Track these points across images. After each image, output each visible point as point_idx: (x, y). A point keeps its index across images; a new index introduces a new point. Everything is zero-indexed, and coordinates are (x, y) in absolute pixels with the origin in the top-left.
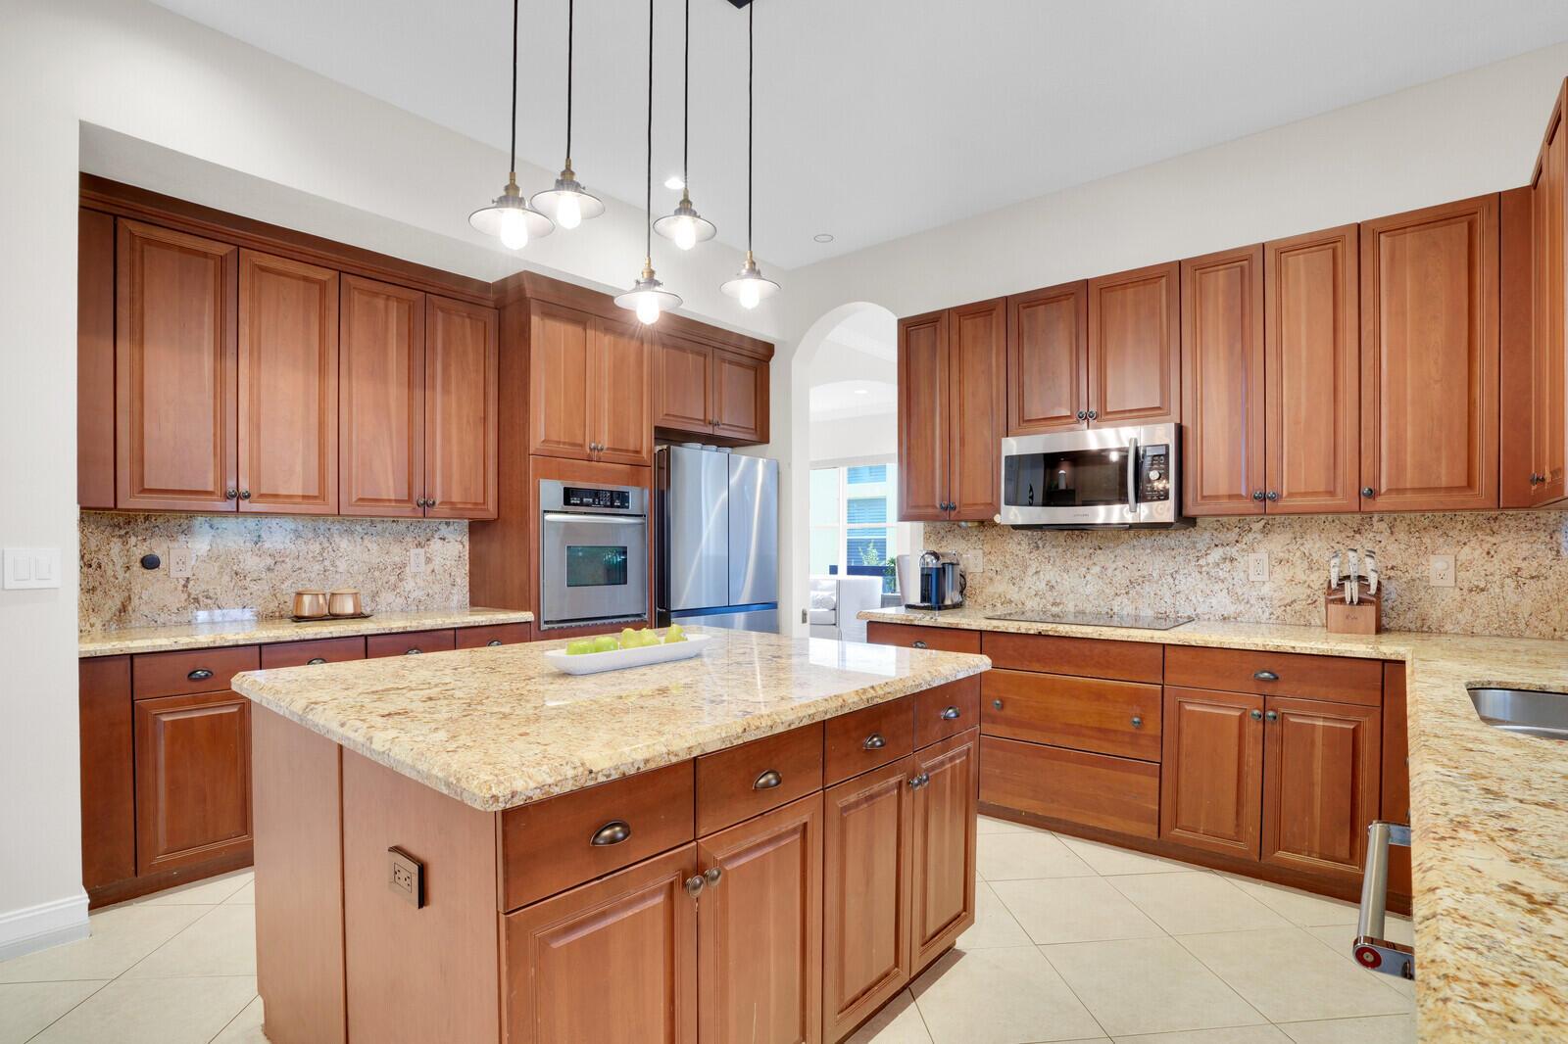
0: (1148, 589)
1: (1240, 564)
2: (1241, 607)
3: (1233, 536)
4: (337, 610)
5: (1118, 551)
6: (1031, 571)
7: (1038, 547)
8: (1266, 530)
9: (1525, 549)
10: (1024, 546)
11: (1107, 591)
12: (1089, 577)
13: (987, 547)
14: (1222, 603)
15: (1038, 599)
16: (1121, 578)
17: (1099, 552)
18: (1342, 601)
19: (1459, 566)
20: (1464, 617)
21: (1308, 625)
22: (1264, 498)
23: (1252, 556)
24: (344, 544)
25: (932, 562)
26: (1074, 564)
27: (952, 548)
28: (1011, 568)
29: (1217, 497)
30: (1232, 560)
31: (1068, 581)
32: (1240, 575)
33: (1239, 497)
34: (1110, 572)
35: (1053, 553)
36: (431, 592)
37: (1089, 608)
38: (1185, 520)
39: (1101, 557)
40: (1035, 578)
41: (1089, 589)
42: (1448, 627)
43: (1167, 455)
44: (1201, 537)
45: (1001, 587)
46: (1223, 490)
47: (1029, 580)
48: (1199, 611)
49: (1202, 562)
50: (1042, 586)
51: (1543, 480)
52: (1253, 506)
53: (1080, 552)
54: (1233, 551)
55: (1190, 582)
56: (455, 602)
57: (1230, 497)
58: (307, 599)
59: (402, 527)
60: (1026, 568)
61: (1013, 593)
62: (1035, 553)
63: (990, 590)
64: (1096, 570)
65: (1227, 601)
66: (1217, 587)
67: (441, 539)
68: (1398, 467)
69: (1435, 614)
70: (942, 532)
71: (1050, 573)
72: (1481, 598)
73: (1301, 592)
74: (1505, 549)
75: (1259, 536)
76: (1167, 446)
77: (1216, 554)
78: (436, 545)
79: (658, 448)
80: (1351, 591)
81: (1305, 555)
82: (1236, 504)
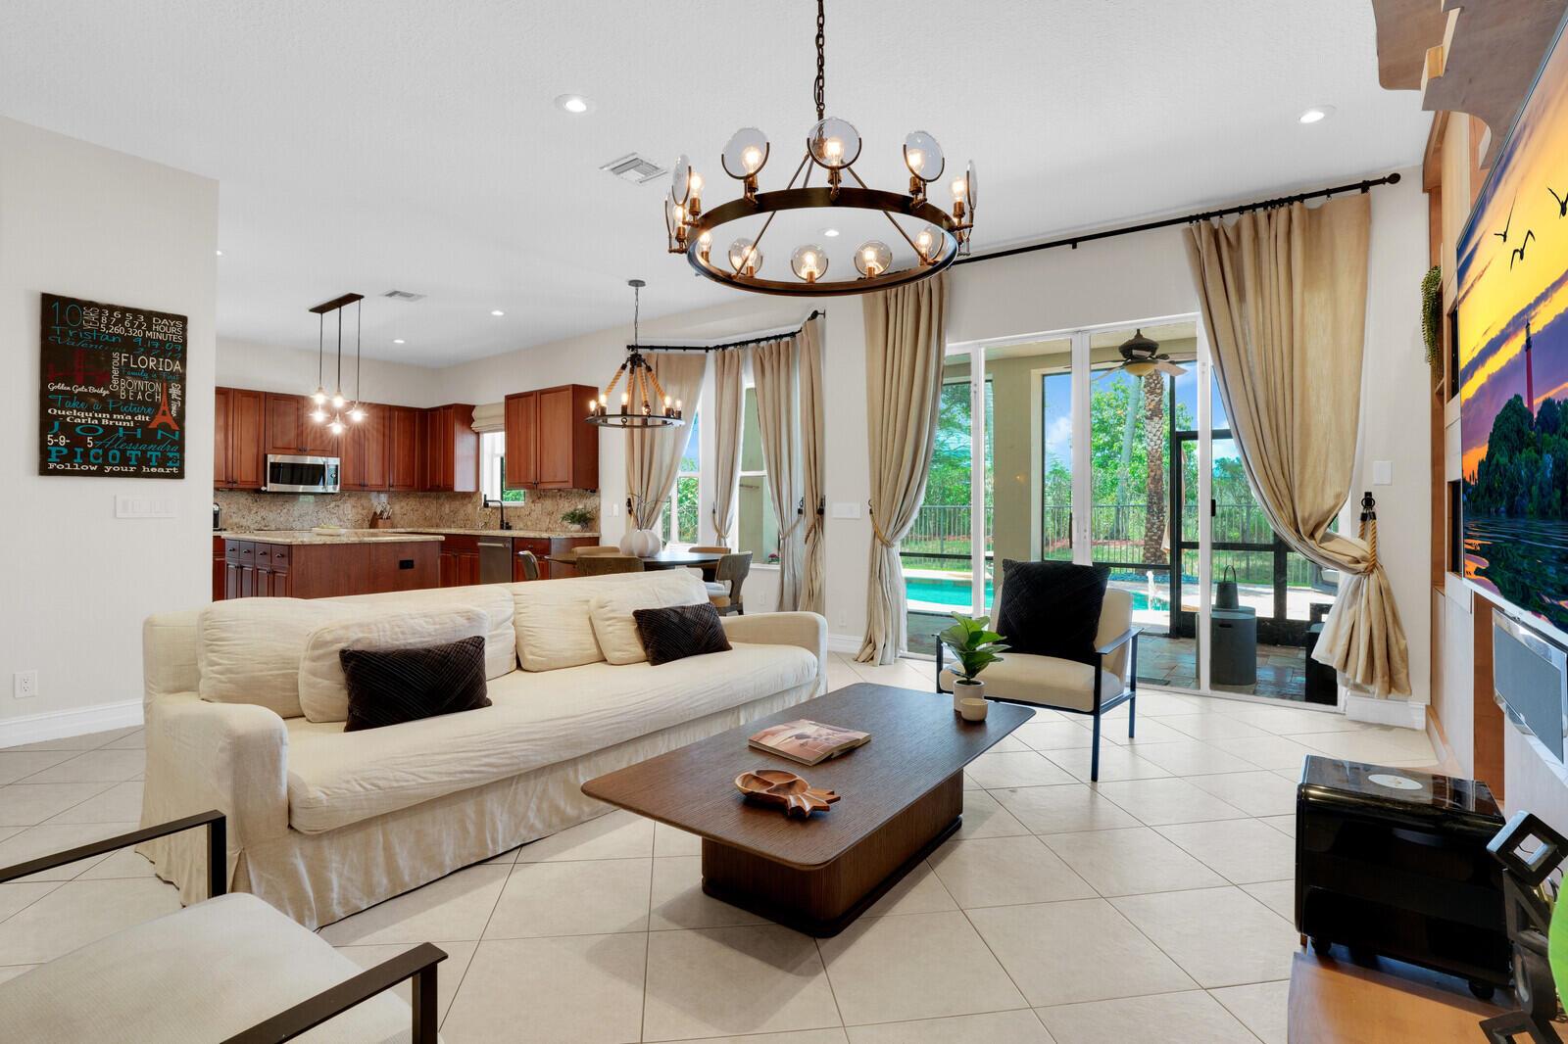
0: (307, 518)
1: (341, 508)
2: (342, 523)
5: (295, 503)
6: (253, 512)
7: (256, 501)
9: (414, 503)
10: (250, 501)
11: (290, 519)
12: (282, 514)
13: (228, 501)
14: (335, 522)
15: (257, 524)
16: (296, 514)
18: (382, 518)
20: (402, 522)
21: (363, 528)
22: (363, 486)
23: (346, 505)
25: (217, 509)
26: (277, 507)
29: (348, 484)
31: (271, 516)
32: (341, 512)
33: (355, 484)
41: (282, 519)
42: (398, 525)
45: (235, 519)
51: (439, 487)
52: (359, 488)
54: (339, 503)
57: (353, 485)
61: (243, 522)
64: (285, 511)
66: (334, 516)
68: (398, 479)
69: (396, 522)
71: (263, 513)
72: (405, 517)
73: (360, 517)
77: (333, 505)
80: (385, 515)
81: (362, 505)
82: (354, 487)
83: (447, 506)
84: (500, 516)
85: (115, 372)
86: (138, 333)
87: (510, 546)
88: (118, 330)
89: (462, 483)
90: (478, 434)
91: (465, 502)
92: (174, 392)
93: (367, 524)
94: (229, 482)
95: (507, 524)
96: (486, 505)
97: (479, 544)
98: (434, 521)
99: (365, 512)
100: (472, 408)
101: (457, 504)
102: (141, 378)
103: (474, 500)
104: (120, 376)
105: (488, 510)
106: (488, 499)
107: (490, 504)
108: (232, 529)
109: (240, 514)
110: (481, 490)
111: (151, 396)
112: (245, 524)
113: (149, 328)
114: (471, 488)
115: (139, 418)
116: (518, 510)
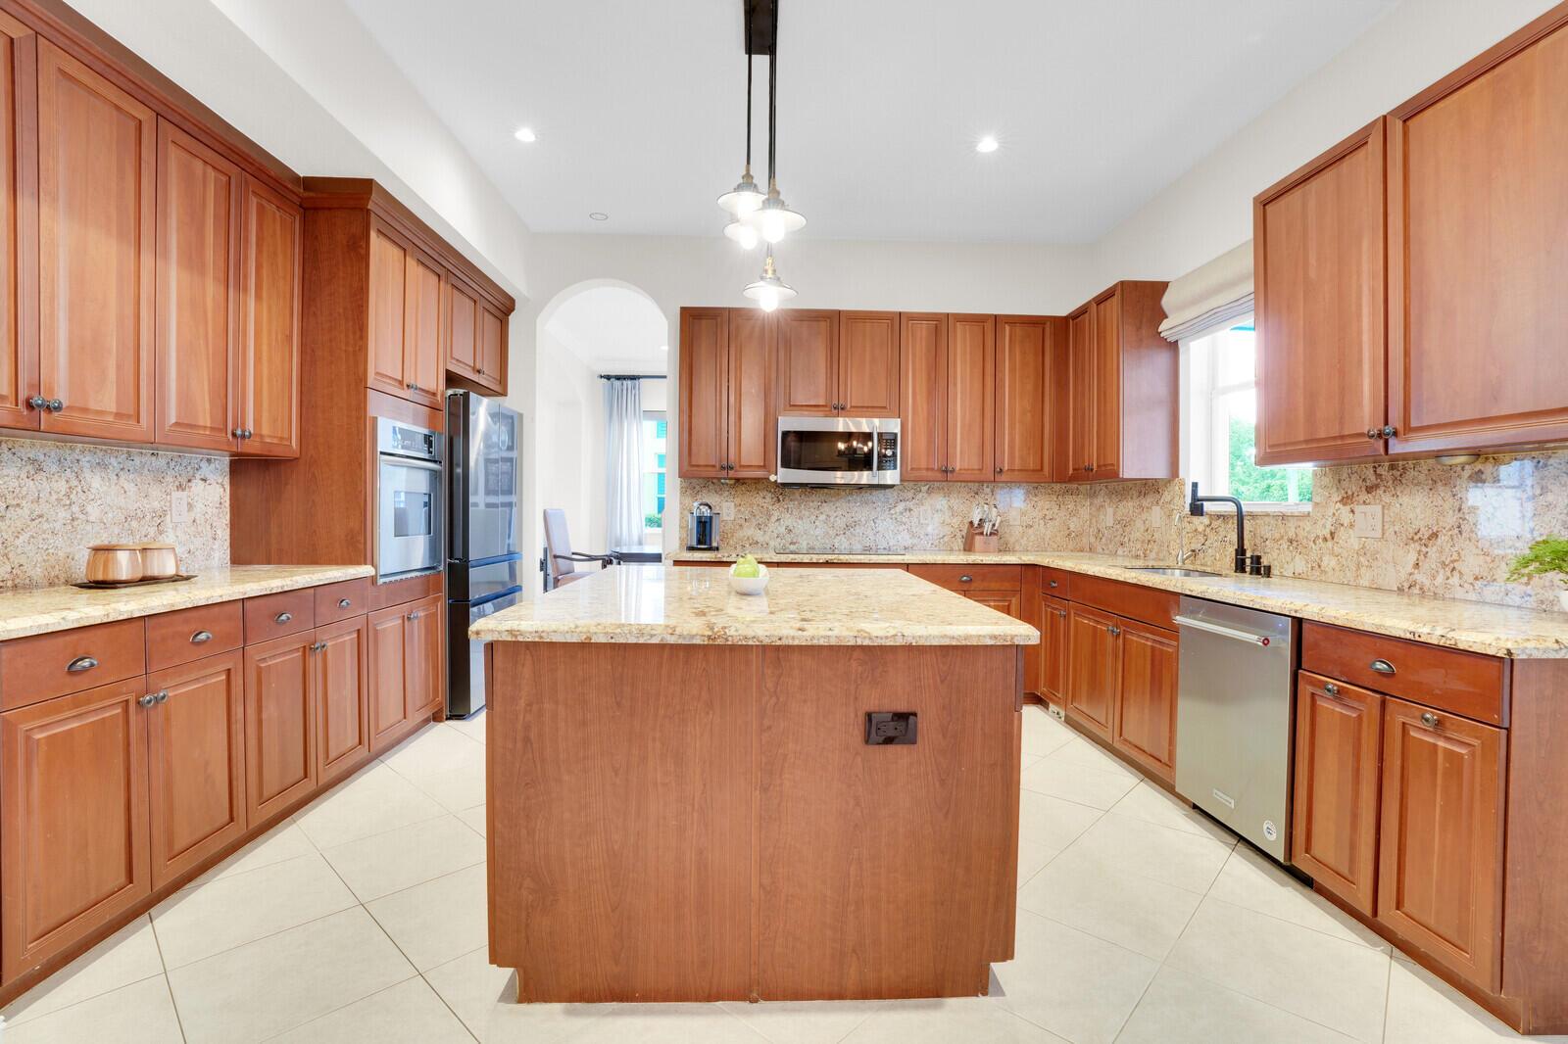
0: (858, 531)
1: (915, 512)
2: (915, 541)
3: (910, 495)
5: (838, 504)
6: (774, 519)
7: (779, 501)
8: (929, 492)
9: (1047, 505)
10: (768, 500)
11: (830, 532)
12: (817, 523)
13: (738, 501)
14: (905, 539)
15: (779, 540)
16: (840, 523)
17: (824, 504)
18: (982, 534)
20: (1024, 542)
21: (952, 550)
22: (946, 471)
23: (922, 508)
24: (96, 481)
26: (807, 513)
27: (713, 499)
28: (758, 517)
29: (920, 469)
30: (910, 510)
31: (801, 526)
33: (932, 469)
34: (832, 519)
35: (791, 505)
36: (192, 548)
37: (818, 545)
39: (826, 508)
40: (777, 524)
41: (818, 532)
42: (1017, 548)
43: (895, 440)
44: (903, 494)
45: (750, 531)
46: (924, 466)
47: (772, 526)
48: (891, 544)
49: (892, 512)
50: (782, 530)
51: (1092, 470)
52: (939, 475)
53: (811, 504)
54: (910, 504)
55: (885, 524)
56: (216, 559)
57: (928, 469)
58: (123, 557)
59: (161, 462)
60: (770, 516)
61: (759, 536)
62: (777, 505)
63: (740, 534)
64: (822, 517)
65: (907, 537)
66: (901, 528)
67: (202, 480)
68: (1011, 458)
69: (1012, 540)
70: (698, 487)
71: (788, 520)
72: (1030, 531)
73: (947, 530)
74: (1040, 504)
75: (925, 495)
76: (896, 434)
77: (901, 507)
78: (197, 486)
79: (450, 392)
80: (987, 528)
82: (930, 473)
83: (1110, 511)
84: (1234, 537)
87: (1284, 644)
89: (1138, 459)
90: (1174, 346)
91: (1145, 503)
93: (959, 543)
94: (722, 468)
95: (1257, 560)
96: (1197, 509)
97: (1179, 619)
98: (1084, 540)
99: (956, 521)
100: (1159, 288)
101: (1128, 507)
103: (1166, 496)
105: (1200, 522)
106: (1201, 493)
107: (1208, 506)
109: (754, 521)
110: (1182, 474)
112: (761, 539)
114: (1158, 470)
116: (1292, 524)
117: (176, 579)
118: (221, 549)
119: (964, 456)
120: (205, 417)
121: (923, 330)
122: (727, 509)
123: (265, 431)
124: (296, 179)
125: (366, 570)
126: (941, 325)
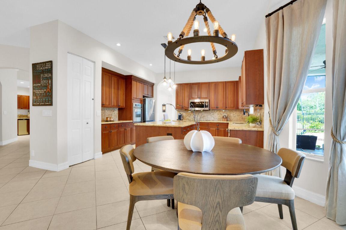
2: (214, 119)
3: (213, 111)
4: (111, 120)
6: (191, 116)
8: (217, 111)
15: (192, 119)
16: (202, 116)
18: (224, 118)
19: (233, 115)
22: (217, 108)
24: (106, 111)
25: (180, 114)
26: (197, 115)
27: (182, 113)
32: (214, 116)
38: (209, 110)
39: (200, 114)
42: (233, 121)
44: (210, 112)
46: (213, 107)
49: (210, 114)
50: (193, 117)
52: (216, 108)
54: (214, 113)
55: (209, 116)
58: (109, 118)
59: (112, 109)
62: (192, 114)
66: (212, 117)
68: (229, 105)
70: (180, 111)
72: (235, 118)
73: (220, 117)
76: (208, 102)
77: (212, 113)
78: (115, 112)
79: (143, 98)
81: (221, 114)
82: (214, 108)
85: (41, 79)
86: (44, 68)
88: (41, 69)
92: (50, 82)
94: (182, 108)
102: (44, 80)
104: (42, 80)
108: (187, 120)
109: (188, 116)
111: (46, 84)
113: (46, 67)
115: (45, 90)
117: (113, 121)
118: (117, 119)
119: (220, 105)
120: (115, 104)
121: (213, 85)
122: (184, 114)
123: (121, 105)
124: (124, 76)
125: (132, 121)
126: (216, 84)
